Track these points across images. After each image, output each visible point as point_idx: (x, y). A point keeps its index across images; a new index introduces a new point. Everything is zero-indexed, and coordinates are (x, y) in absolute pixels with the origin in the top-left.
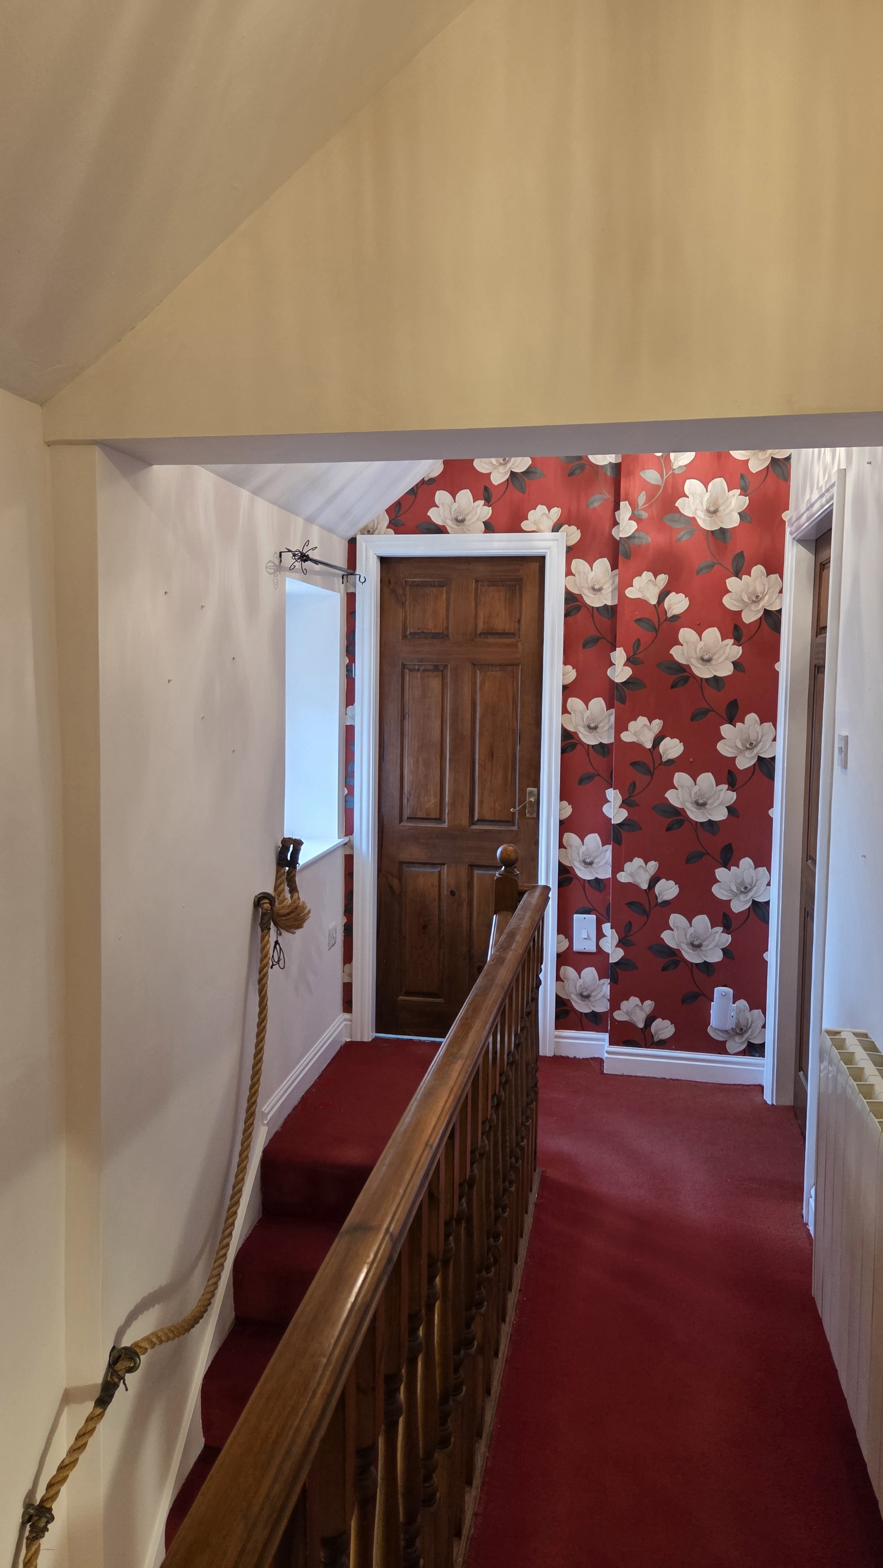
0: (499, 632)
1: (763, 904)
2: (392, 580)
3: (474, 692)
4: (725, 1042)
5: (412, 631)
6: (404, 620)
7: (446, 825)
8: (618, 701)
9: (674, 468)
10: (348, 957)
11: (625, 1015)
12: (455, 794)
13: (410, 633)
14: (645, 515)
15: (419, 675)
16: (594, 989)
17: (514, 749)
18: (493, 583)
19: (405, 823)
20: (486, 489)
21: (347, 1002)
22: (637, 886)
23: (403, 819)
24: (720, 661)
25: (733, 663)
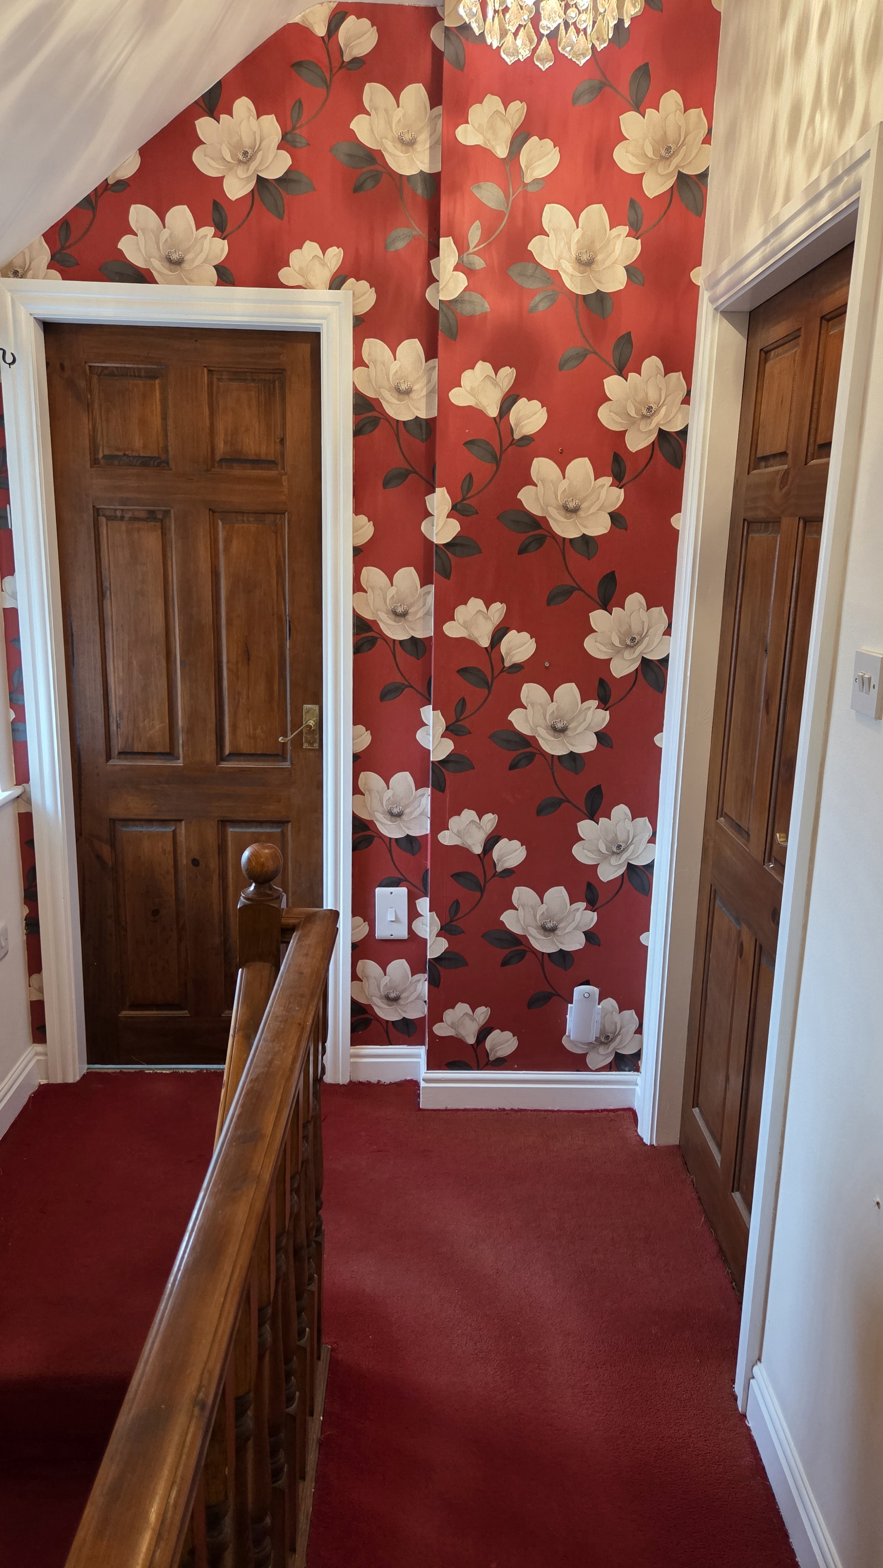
0: (250, 458)
1: (642, 867)
2: (67, 364)
3: (214, 556)
4: (585, 1055)
5: (106, 453)
6: (91, 433)
7: (180, 763)
8: (439, 573)
9: (526, 181)
10: (34, 964)
11: (450, 1028)
12: (193, 716)
13: (104, 457)
14: (479, 263)
15: (123, 526)
16: (405, 989)
17: (282, 647)
18: (237, 375)
19: (116, 760)
20: (216, 205)
21: (38, 1028)
22: (467, 849)
23: (113, 755)
24: (591, 511)
25: (611, 515)
